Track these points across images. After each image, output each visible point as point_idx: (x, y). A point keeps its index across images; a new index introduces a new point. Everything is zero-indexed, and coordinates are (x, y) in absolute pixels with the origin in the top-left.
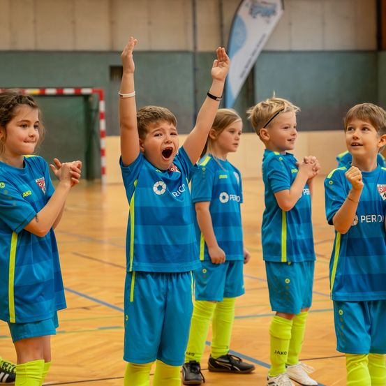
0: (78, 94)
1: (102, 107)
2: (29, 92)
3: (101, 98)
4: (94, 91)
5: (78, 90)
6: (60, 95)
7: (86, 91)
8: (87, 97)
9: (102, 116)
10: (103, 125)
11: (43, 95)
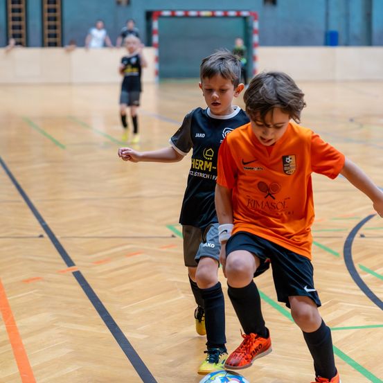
0: (238, 16)
1: (256, 25)
2: (204, 13)
3: (256, 18)
4: (251, 13)
5: (238, 12)
6: (226, 16)
7: (245, 14)
8: (245, 18)
9: (256, 32)
10: (256, 38)
11: (213, 16)
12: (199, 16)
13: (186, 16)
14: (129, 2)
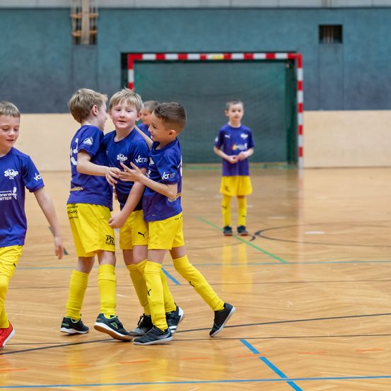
1: (300, 75)
2: (210, 57)
3: (300, 66)
6: (249, 59)
7: (280, 56)
10: (300, 97)
11: (228, 60)
12: (203, 61)
13: (183, 60)
14: (93, 39)
